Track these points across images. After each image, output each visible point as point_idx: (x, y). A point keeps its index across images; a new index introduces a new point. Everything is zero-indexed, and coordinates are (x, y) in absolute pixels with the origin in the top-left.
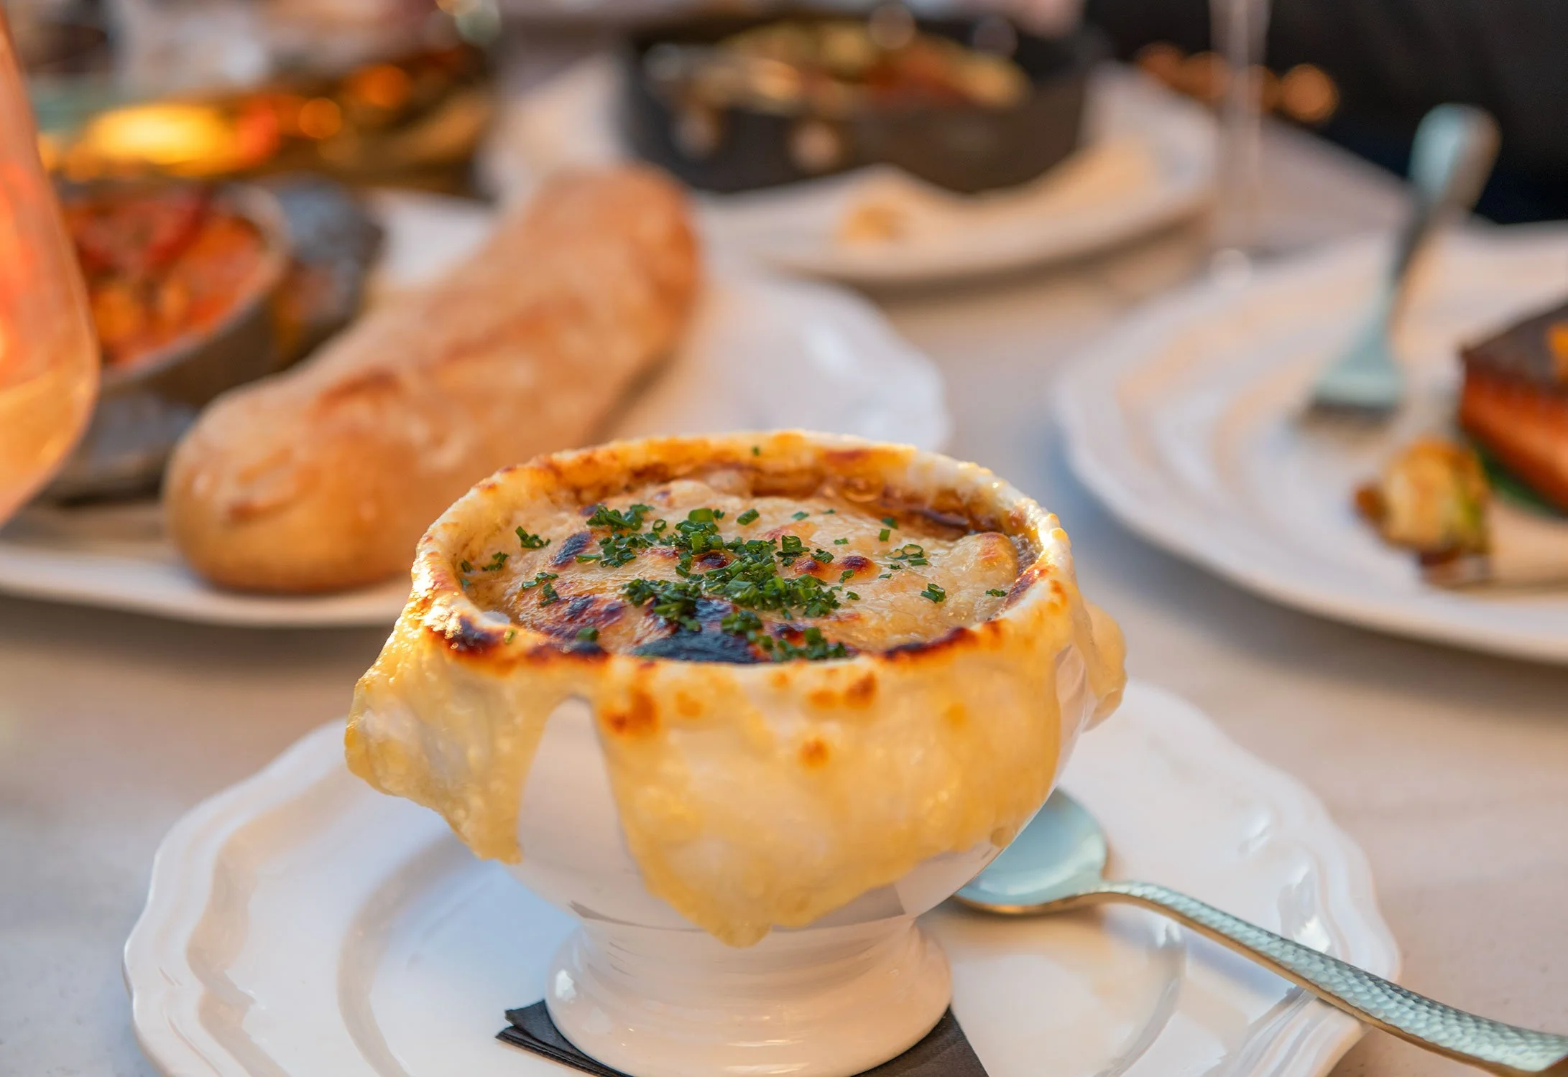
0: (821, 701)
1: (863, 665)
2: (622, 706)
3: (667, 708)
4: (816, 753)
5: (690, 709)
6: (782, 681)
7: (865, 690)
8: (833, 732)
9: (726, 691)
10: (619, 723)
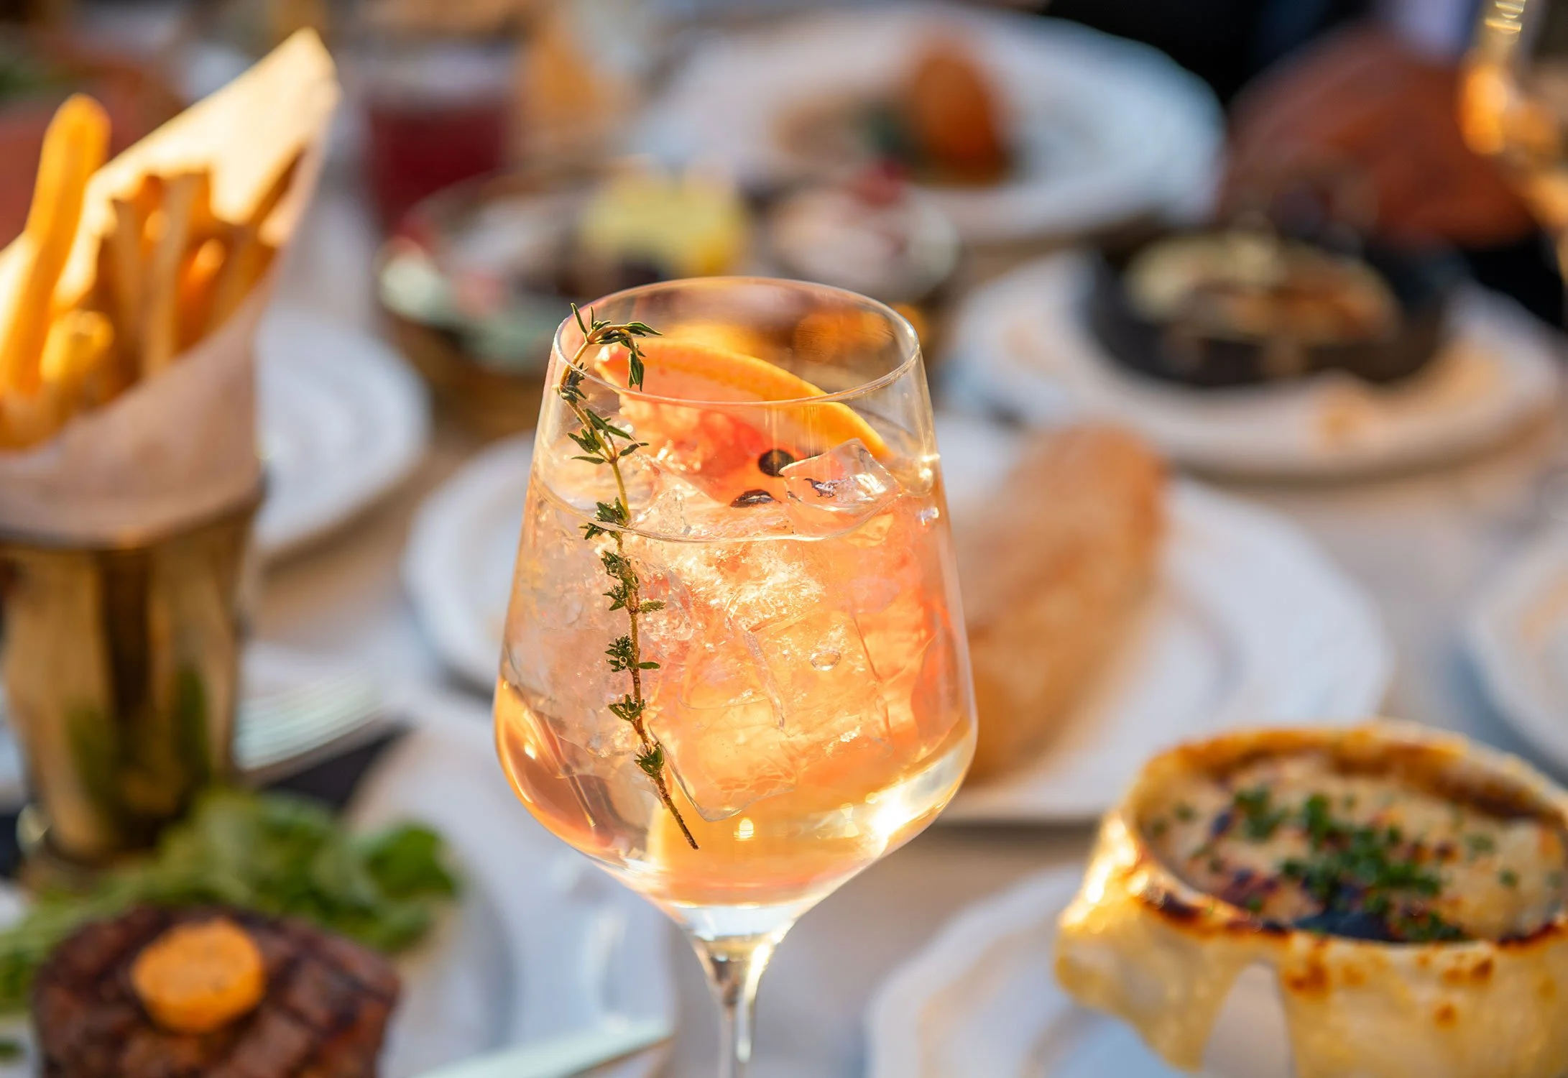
0: (1453, 978)
1: (1479, 951)
2: (1300, 971)
3: (1335, 976)
4: (1446, 1015)
5: (1353, 979)
6: (1424, 962)
7: (1484, 970)
8: (1459, 999)
9: (1381, 967)
10: (1298, 984)
